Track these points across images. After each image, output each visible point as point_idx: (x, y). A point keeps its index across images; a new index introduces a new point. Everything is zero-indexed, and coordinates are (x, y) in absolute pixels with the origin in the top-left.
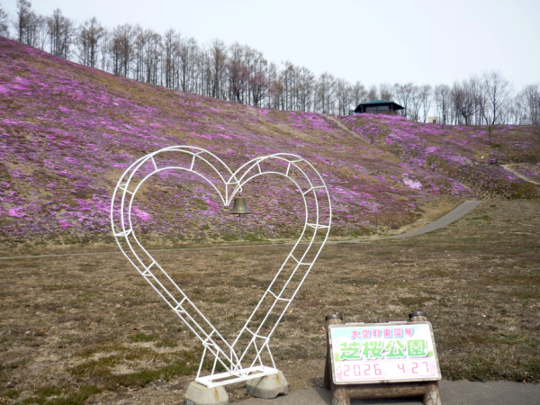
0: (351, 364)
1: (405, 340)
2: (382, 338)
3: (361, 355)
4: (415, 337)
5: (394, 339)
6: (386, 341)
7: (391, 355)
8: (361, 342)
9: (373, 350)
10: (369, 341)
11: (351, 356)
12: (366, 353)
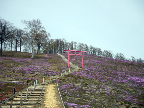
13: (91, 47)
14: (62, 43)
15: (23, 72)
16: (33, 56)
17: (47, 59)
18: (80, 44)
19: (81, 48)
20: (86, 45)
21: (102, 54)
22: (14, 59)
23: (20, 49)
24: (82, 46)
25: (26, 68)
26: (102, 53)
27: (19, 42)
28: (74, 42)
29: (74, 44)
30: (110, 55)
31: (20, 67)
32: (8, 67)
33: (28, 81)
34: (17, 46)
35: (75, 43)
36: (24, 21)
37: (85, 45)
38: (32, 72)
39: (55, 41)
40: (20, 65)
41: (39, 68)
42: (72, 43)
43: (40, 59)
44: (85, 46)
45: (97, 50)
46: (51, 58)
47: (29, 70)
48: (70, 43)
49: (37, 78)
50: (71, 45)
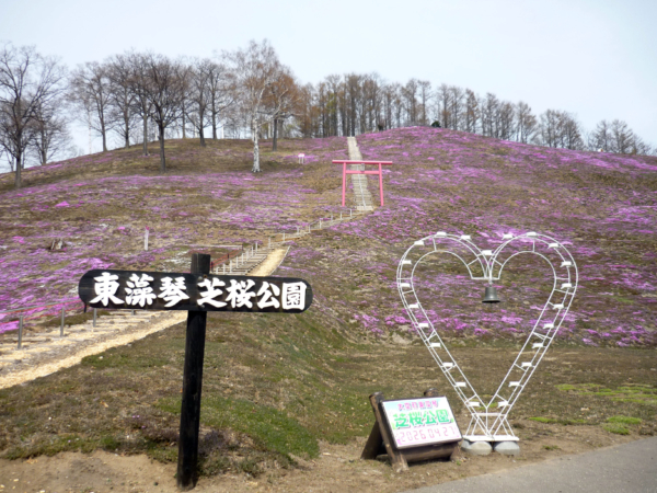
0: (405, 431)
1: (434, 410)
2: (419, 410)
3: (409, 423)
4: (440, 408)
5: (427, 410)
6: (423, 411)
7: (428, 422)
8: (406, 412)
9: (416, 419)
10: (411, 412)
11: (402, 425)
12: (411, 421)
13: (490, 101)
14: (371, 87)
15: (233, 227)
16: (256, 165)
17: (301, 171)
18: (444, 89)
19: (450, 104)
20: (468, 92)
21: (536, 126)
22: (201, 178)
23: (214, 129)
24: (452, 95)
25: (240, 214)
26: (534, 122)
27: (210, 106)
28: (419, 82)
29: (419, 90)
30: (570, 128)
31: (226, 212)
32: (202, 214)
33: (245, 245)
34: (204, 124)
35: (425, 84)
36: (221, 53)
37: (464, 92)
38: (251, 224)
39: (343, 80)
40: (226, 206)
41: (269, 214)
42: (412, 84)
43: (278, 174)
44: (467, 96)
45: (516, 110)
46: (319, 165)
47: (246, 219)
48: (405, 86)
49: (260, 238)
50: (409, 92)
